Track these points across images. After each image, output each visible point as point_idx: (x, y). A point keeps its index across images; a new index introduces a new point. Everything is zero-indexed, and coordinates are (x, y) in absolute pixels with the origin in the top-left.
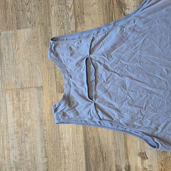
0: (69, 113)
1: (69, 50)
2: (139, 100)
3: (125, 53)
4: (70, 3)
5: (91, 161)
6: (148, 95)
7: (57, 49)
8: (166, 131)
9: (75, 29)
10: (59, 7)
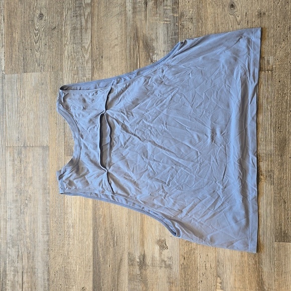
0: (77, 182)
1: (81, 103)
2: (162, 173)
3: (149, 111)
4: (87, 43)
5: (99, 244)
6: (173, 168)
7: (68, 100)
8: (192, 216)
9: (91, 75)
10: (73, 48)
